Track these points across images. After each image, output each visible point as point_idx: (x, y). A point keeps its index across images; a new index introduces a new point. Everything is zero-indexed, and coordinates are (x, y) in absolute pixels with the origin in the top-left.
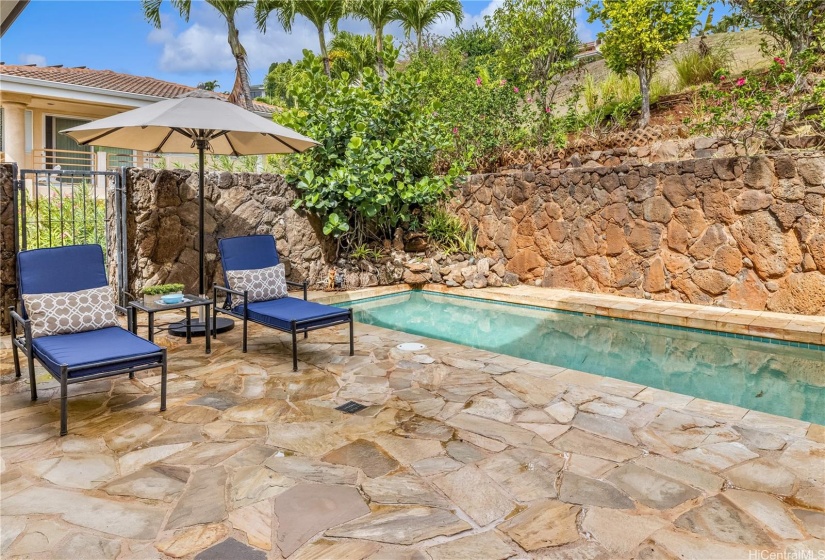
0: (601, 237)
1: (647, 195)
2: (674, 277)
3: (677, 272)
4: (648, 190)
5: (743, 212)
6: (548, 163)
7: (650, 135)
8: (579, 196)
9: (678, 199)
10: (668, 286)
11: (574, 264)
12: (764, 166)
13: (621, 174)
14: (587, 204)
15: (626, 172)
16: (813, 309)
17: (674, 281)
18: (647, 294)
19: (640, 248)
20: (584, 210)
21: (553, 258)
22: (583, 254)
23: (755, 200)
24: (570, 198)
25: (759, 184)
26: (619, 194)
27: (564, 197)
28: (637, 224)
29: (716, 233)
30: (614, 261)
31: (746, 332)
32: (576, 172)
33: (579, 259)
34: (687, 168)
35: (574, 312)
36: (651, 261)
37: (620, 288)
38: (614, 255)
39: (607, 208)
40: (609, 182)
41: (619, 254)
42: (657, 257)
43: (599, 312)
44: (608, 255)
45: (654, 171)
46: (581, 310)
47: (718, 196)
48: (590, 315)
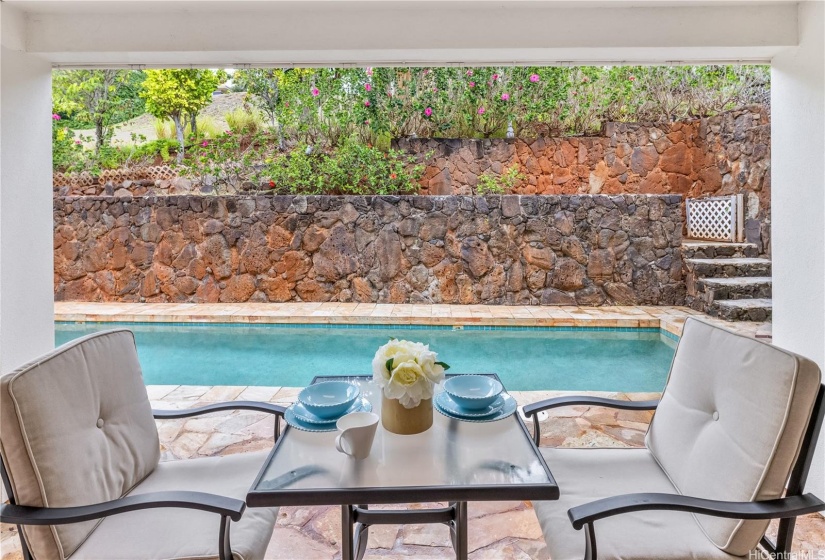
0: (108, 255)
1: (144, 221)
2: (162, 284)
3: (165, 280)
4: (145, 217)
5: (208, 235)
6: (83, 188)
7: (173, 172)
8: (91, 220)
9: (166, 224)
10: (157, 291)
11: (86, 278)
12: (220, 204)
13: (125, 204)
14: (98, 227)
15: (129, 202)
16: (244, 299)
17: (162, 287)
18: (143, 299)
19: (139, 262)
20: (95, 232)
21: (66, 275)
22: (92, 269)
23: (213, 226)
24: (82, 222)
25: (216, 216)
26: (122, 220)
27: (78, 221)
28: (138, 244)
29: (191, 250)
30: (119, 274)
31: (190, 321)
32: (88, 200)
33: (89, 274)
34: (172, 201)
35: (68, 322)
36: (146, 273)
37: (122, 296)
38: (119, 269)
39: (113, 232)
40: (117, 209)
41: (123, 268)
42: (151, 269)
43: (89, 319)
44: (115, 269)
45: (150, 202)
46: (73, 319)
47: (191, 223)
48: (81, 322)
